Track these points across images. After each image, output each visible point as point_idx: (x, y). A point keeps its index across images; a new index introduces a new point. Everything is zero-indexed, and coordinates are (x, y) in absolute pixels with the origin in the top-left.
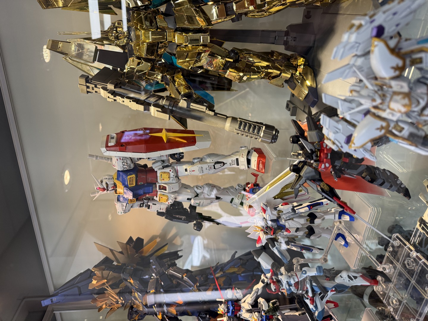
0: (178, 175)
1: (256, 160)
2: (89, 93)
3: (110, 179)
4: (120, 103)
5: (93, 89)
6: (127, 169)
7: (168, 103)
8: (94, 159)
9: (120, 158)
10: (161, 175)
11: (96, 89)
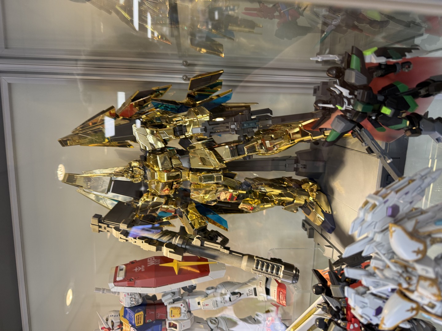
0: (190, 309)
1: (276, 290)
2: (101, 232)
3: (116, 316)
4: (132, 243)
5: (105, 229)
6: (134, 305)
7: (181, 243)
8: (101, 292)
9: (128, 294)
10: (172, 311)
11: (108, 229)
